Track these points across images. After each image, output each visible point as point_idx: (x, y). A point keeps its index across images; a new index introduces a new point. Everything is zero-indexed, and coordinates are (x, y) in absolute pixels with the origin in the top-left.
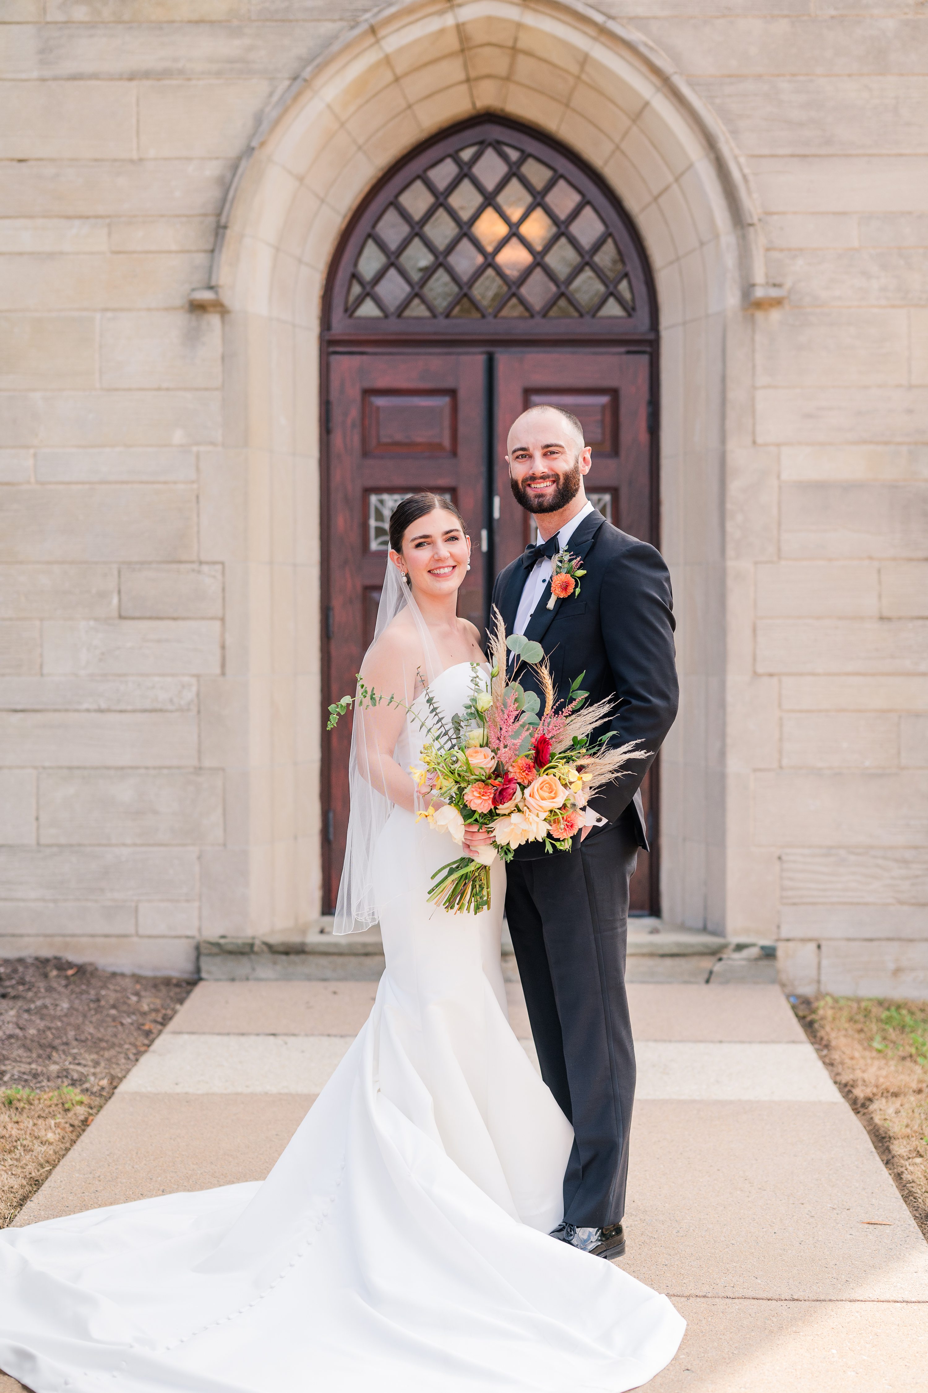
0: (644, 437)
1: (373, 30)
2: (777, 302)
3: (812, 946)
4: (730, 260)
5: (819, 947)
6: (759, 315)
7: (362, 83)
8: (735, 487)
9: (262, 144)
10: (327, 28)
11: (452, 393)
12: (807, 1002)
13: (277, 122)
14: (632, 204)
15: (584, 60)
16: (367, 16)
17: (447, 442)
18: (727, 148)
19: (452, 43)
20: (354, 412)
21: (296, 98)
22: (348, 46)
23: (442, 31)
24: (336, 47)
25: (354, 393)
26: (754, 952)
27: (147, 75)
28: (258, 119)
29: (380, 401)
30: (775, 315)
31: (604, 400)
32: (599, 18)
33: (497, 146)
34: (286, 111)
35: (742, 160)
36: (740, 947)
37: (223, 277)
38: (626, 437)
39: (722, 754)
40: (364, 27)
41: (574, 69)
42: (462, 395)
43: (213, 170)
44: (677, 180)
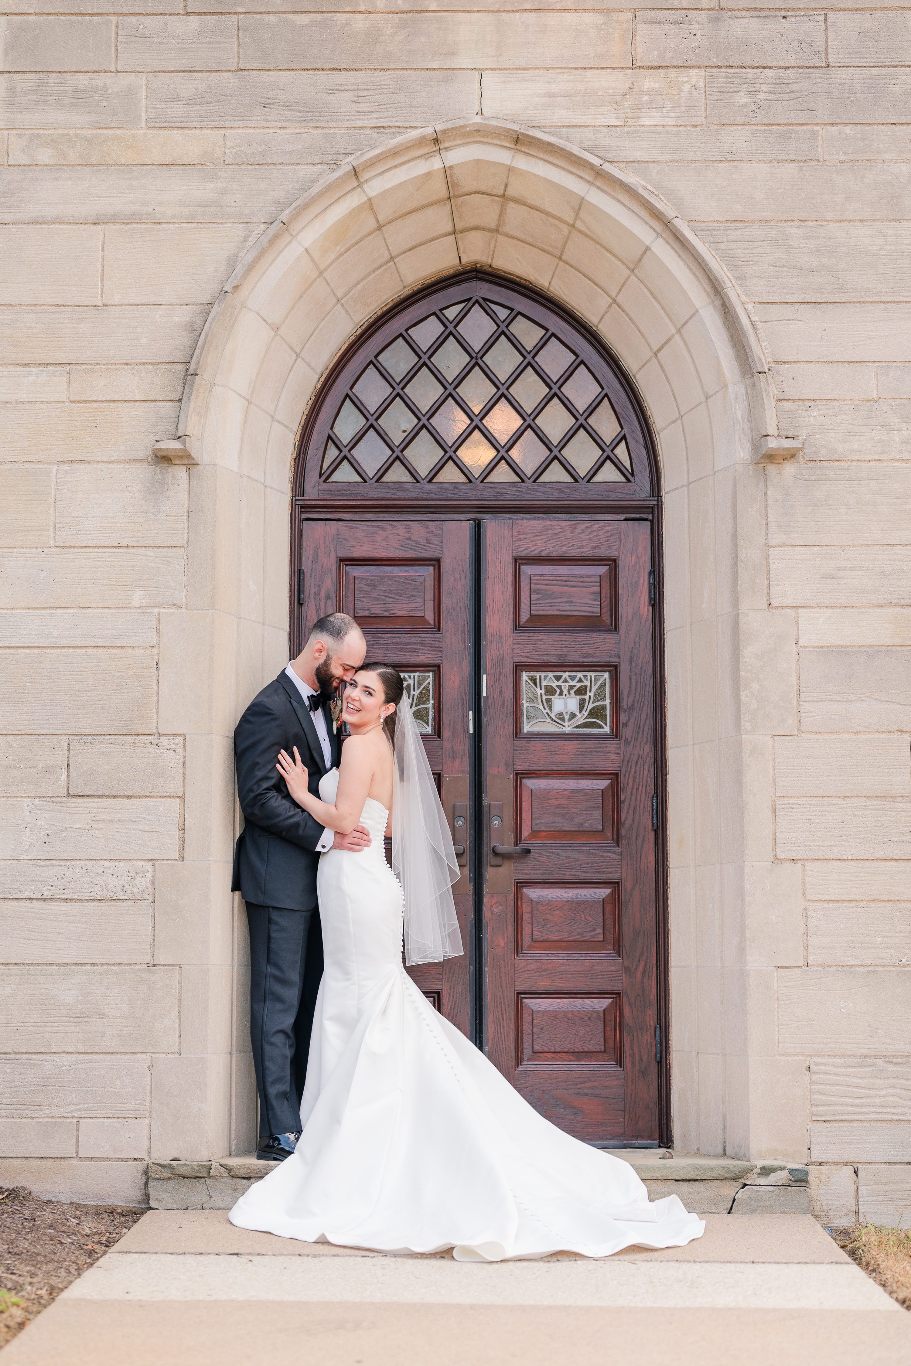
0: (646, 610)
1: (355, 172)
2: (791, 455)
3: (850, 1170)
4: (739, 411)
5: (856, 1172)
6: (772, 469)
7: (342, 227)
8: (749, 652)
9: (236, 287)
10: (306, 171)
11: (436, 562)
12: (845, 1233)
13: (252, 266)
14: (630, 363)
15: (580, 204)
16: (350, 159)
17: (430, 617)
18: (734, 294)
19: (439, 189)
20: (329, 583)
21: (273, 241)
22: (328, 189)
23: (429, 174)
24: (316, 189)
25: (331, 563)
26: (781, 1177)
27: (114, 219)
28: (232, 264)
29: (356, 571)
30: (789, 469)
31: (602, 570)
32: (596, 161)
33: (485, 304)
34: (262, 254)
35: (750, 307)
36: (766, 1171)
37: (191, 426)
38: (625, 610)
39: (741, 950)
40: (346, 168)
41: (569, 216)
42: (446, 565)
43: (182, 316)
44: (679, 331)
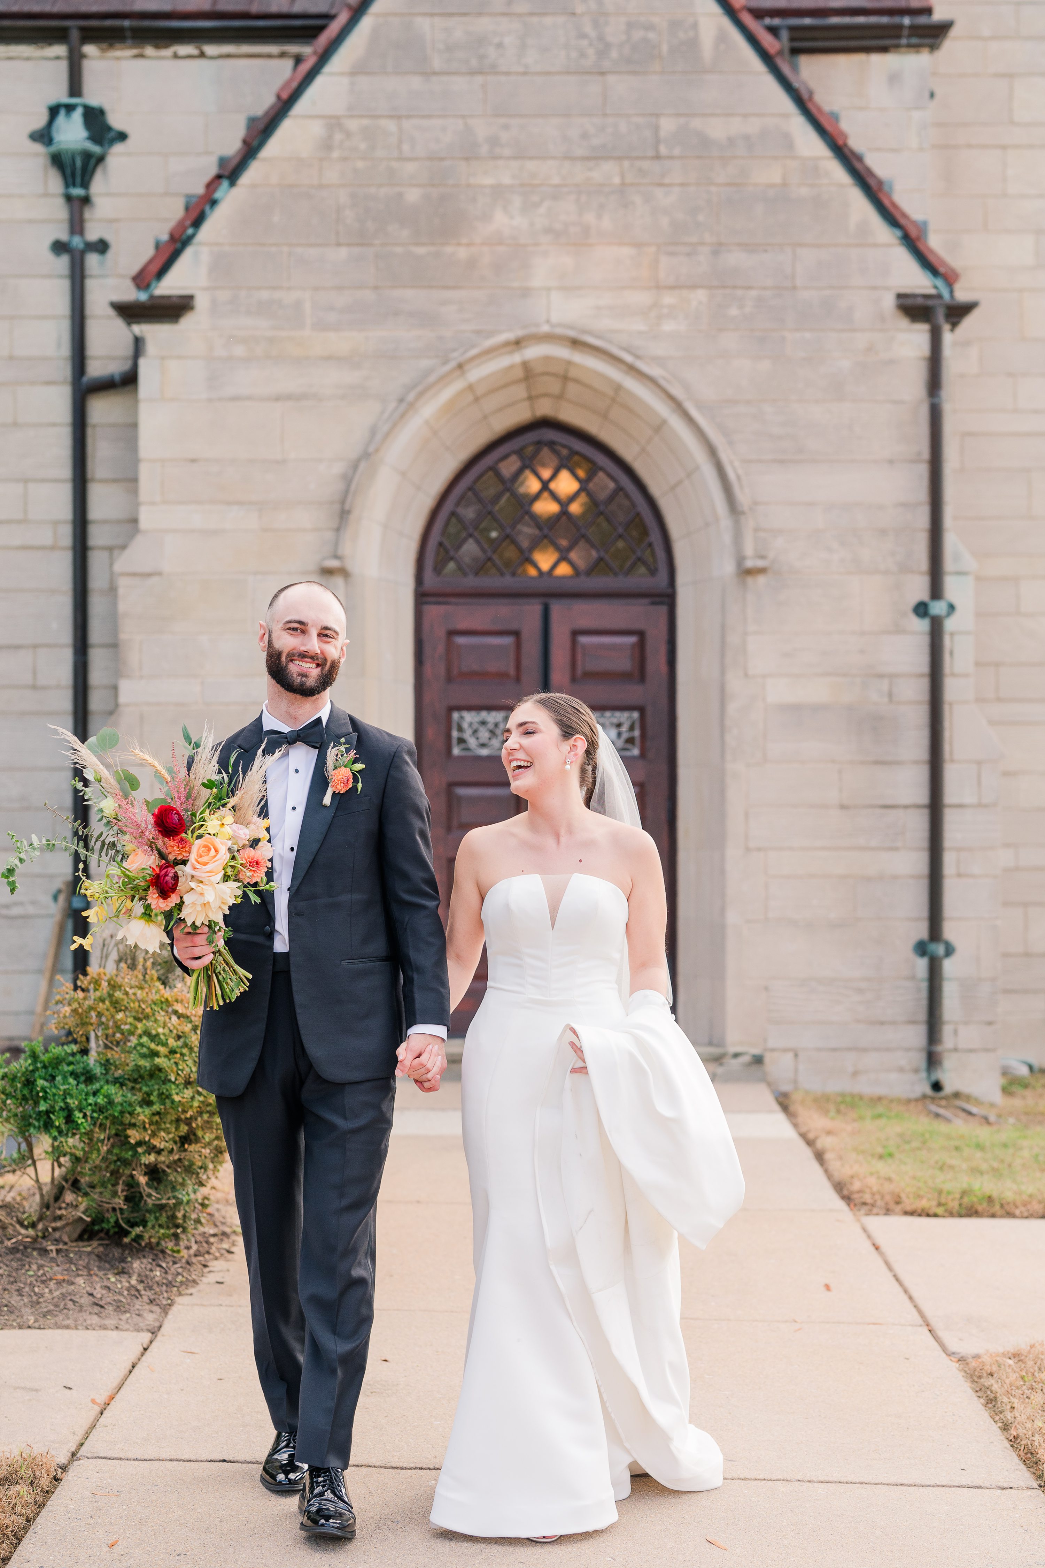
0: (664, 668)
1: (460, 366)
2: (762, 571)
3: (790, 1055)
4: (727, 538)
5: (796, 1055)
6: (750, 580)
7: (450, 404)
8: (732, 708)
9: (377, 450)
10: (425, 363)
11: (517, 634)
12: (785, 1095)
13: (387, 435)
14: (655, 490)
15: (618, 388)
16: (455, 354)
17: (512, 671)
18: (725, 456)
19: (519, 373)
20: (441, 648)
21: (403, 415)
22: (441, 378)
23: (511, 367)
24: (432, 378)
25: (441, 633)
26: (746, 1059)
27: (289, 397)
28: (373, 432)
29: (461, 640)
30: (761, 580)
31: (633, 639)
32: (629, 358)
33: (551, 444)
34: (394, 426)
35: (737, 464)
36: (736, 1055)
37: (346, 549)
38: (650, 667)
39: (723, 910)
40: (452, 365)
41: (611, 393)
42: (525, 635)
43: (338, 468)
44: (689, 475)
